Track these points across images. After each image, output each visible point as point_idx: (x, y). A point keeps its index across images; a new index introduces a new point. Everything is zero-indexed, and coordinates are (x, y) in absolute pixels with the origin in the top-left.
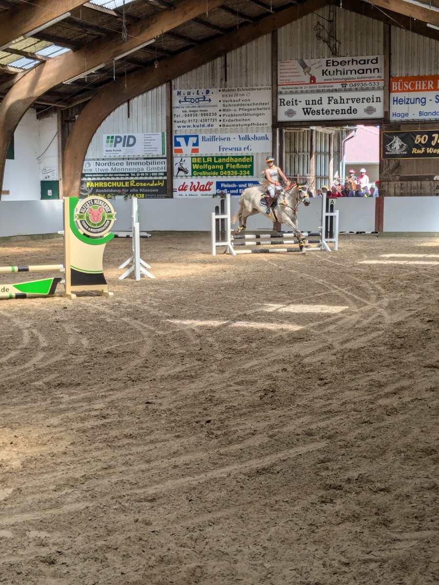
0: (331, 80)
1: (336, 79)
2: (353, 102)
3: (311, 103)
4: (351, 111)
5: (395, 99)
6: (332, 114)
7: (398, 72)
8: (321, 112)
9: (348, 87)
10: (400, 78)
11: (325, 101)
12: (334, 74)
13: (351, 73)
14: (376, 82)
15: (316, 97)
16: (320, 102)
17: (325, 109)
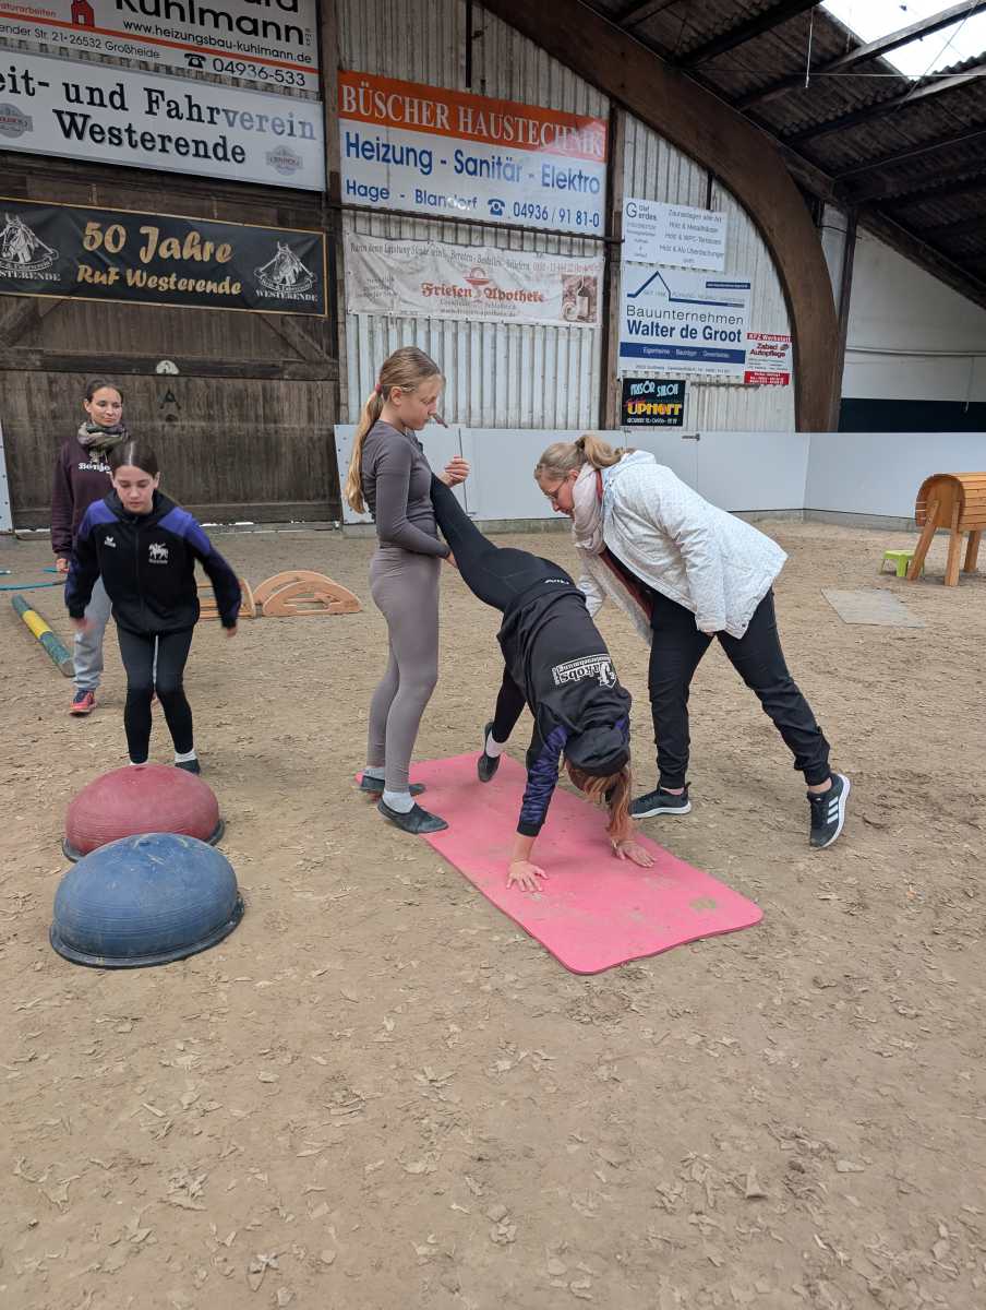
0: (148, 29)
1: (166, 32)
2: (231, 124)
3: (85, 96)
4: (222, 150)
5: (353, 140)
6: (164, 150)
7: (356, 58)
8: (125, 137)
9: (208, 67)
10: (363, 76)
11: (136, 100)
12: (157, 13)
13: (216, 25)
14: (295, 72)
15: (106, 79)
16: (118, 99)
17: (139, 130)
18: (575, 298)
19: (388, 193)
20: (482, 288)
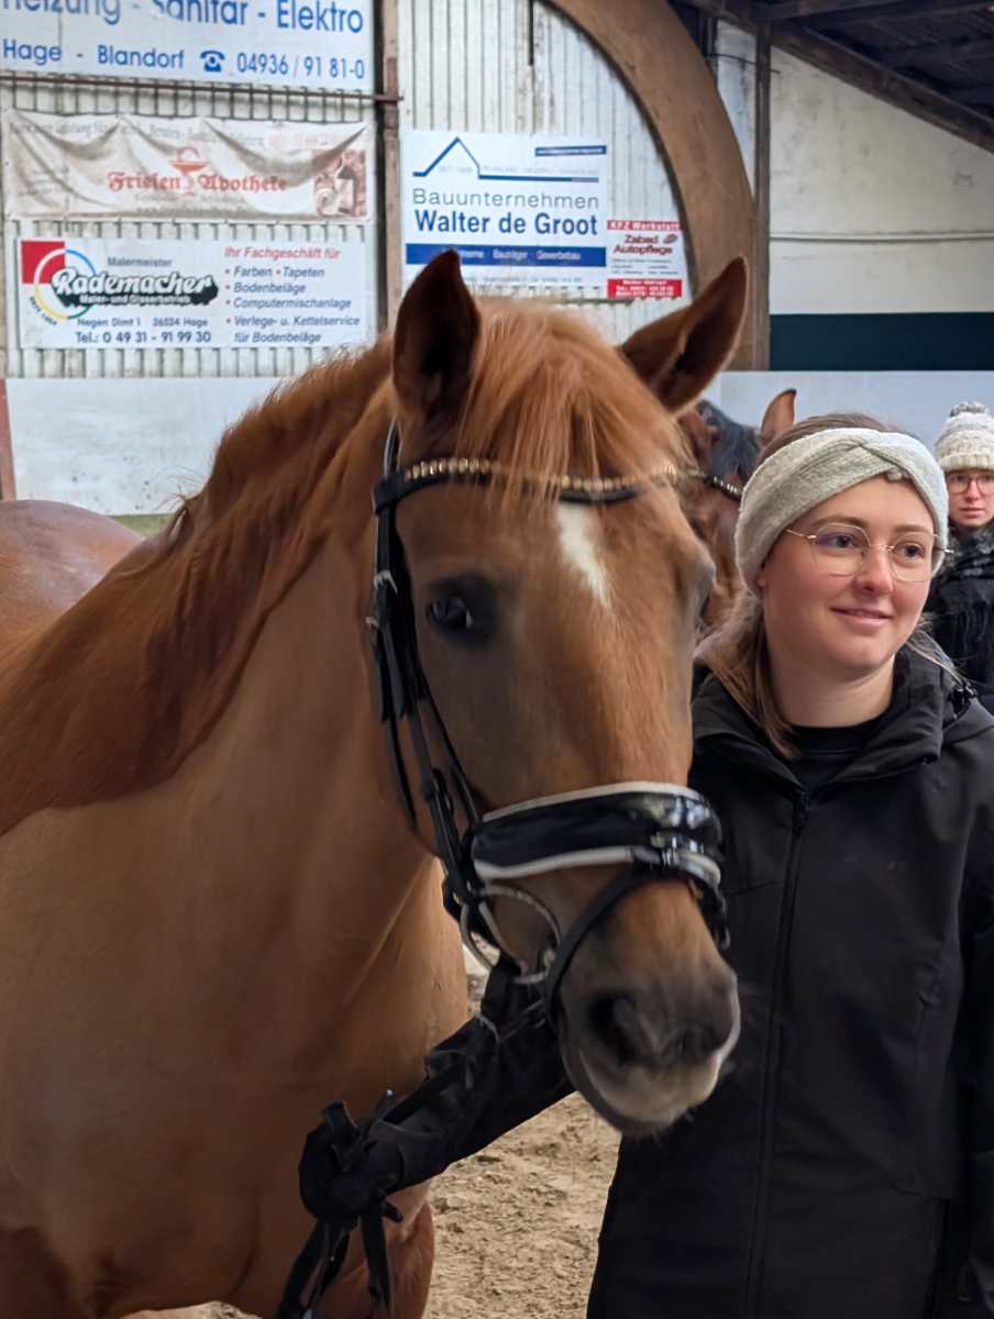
18: (332, 181)
19: (59, 53)
20: (194, 175)
